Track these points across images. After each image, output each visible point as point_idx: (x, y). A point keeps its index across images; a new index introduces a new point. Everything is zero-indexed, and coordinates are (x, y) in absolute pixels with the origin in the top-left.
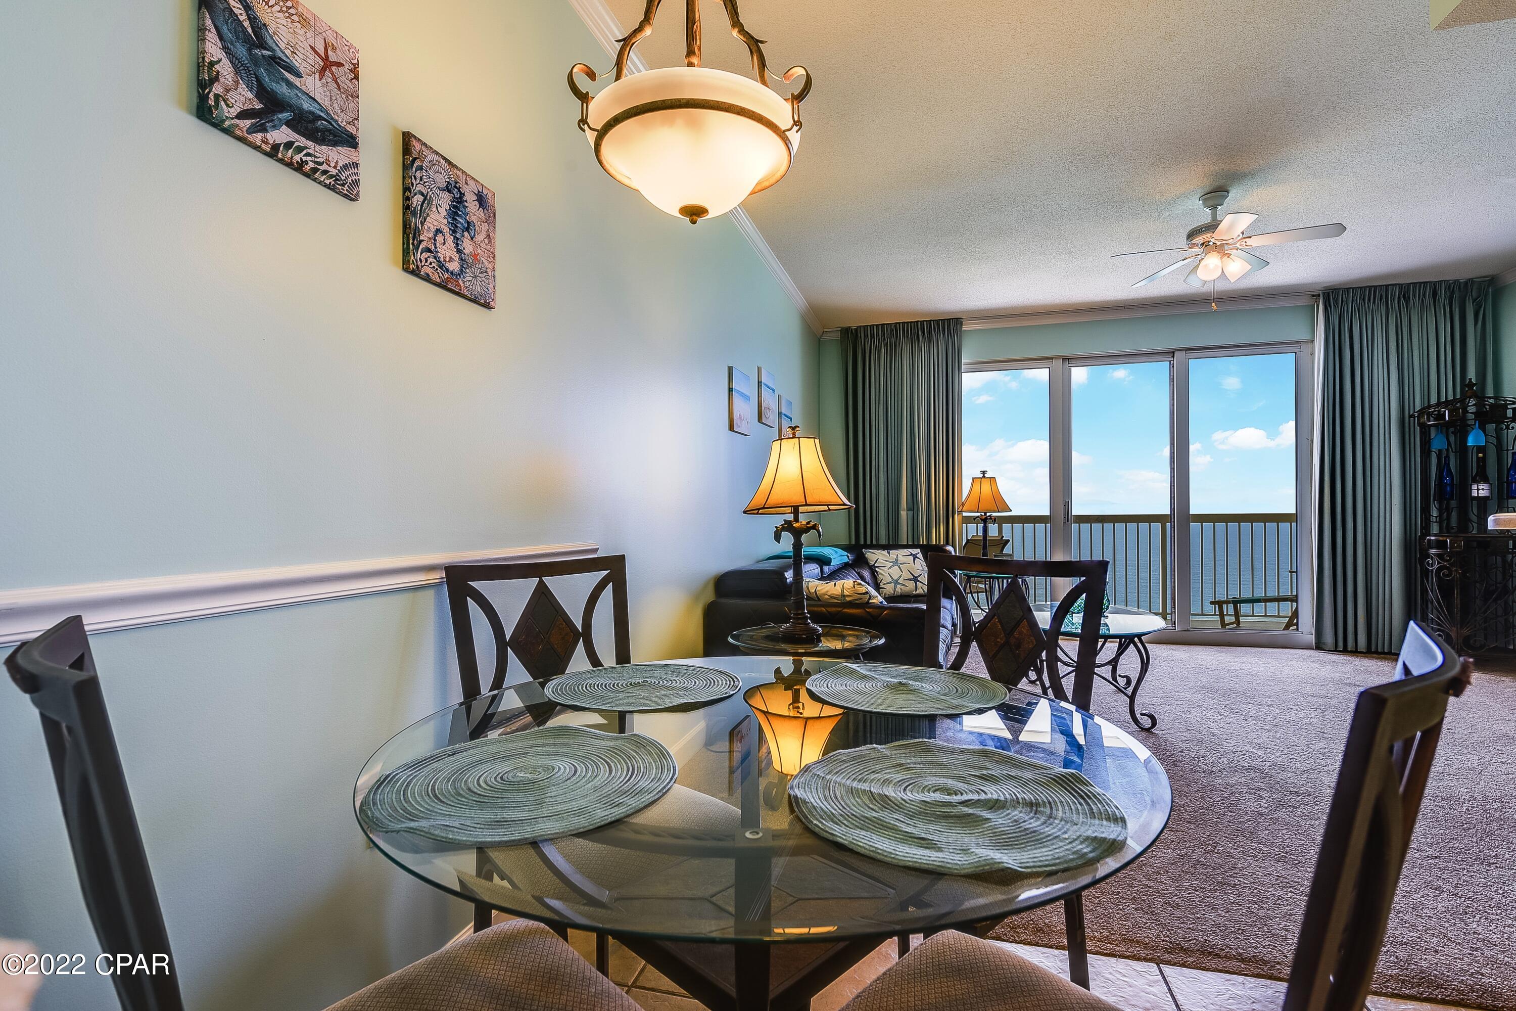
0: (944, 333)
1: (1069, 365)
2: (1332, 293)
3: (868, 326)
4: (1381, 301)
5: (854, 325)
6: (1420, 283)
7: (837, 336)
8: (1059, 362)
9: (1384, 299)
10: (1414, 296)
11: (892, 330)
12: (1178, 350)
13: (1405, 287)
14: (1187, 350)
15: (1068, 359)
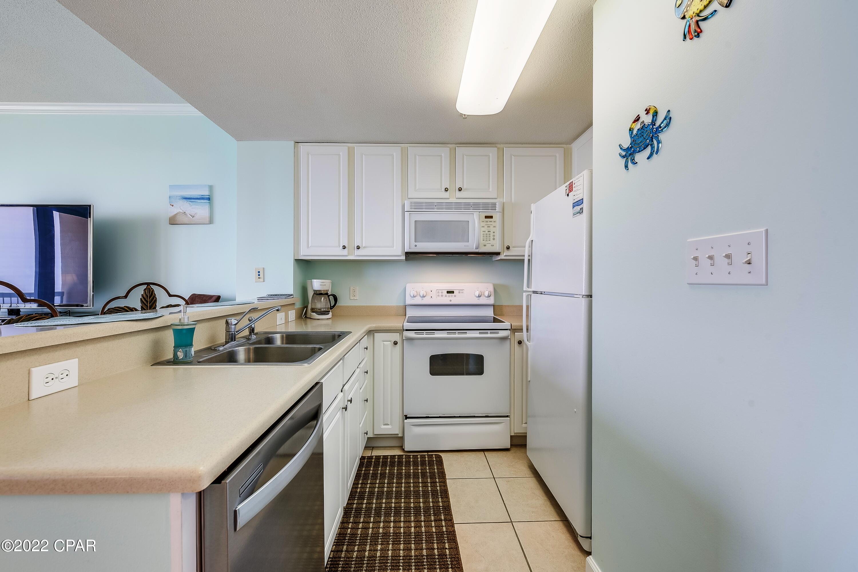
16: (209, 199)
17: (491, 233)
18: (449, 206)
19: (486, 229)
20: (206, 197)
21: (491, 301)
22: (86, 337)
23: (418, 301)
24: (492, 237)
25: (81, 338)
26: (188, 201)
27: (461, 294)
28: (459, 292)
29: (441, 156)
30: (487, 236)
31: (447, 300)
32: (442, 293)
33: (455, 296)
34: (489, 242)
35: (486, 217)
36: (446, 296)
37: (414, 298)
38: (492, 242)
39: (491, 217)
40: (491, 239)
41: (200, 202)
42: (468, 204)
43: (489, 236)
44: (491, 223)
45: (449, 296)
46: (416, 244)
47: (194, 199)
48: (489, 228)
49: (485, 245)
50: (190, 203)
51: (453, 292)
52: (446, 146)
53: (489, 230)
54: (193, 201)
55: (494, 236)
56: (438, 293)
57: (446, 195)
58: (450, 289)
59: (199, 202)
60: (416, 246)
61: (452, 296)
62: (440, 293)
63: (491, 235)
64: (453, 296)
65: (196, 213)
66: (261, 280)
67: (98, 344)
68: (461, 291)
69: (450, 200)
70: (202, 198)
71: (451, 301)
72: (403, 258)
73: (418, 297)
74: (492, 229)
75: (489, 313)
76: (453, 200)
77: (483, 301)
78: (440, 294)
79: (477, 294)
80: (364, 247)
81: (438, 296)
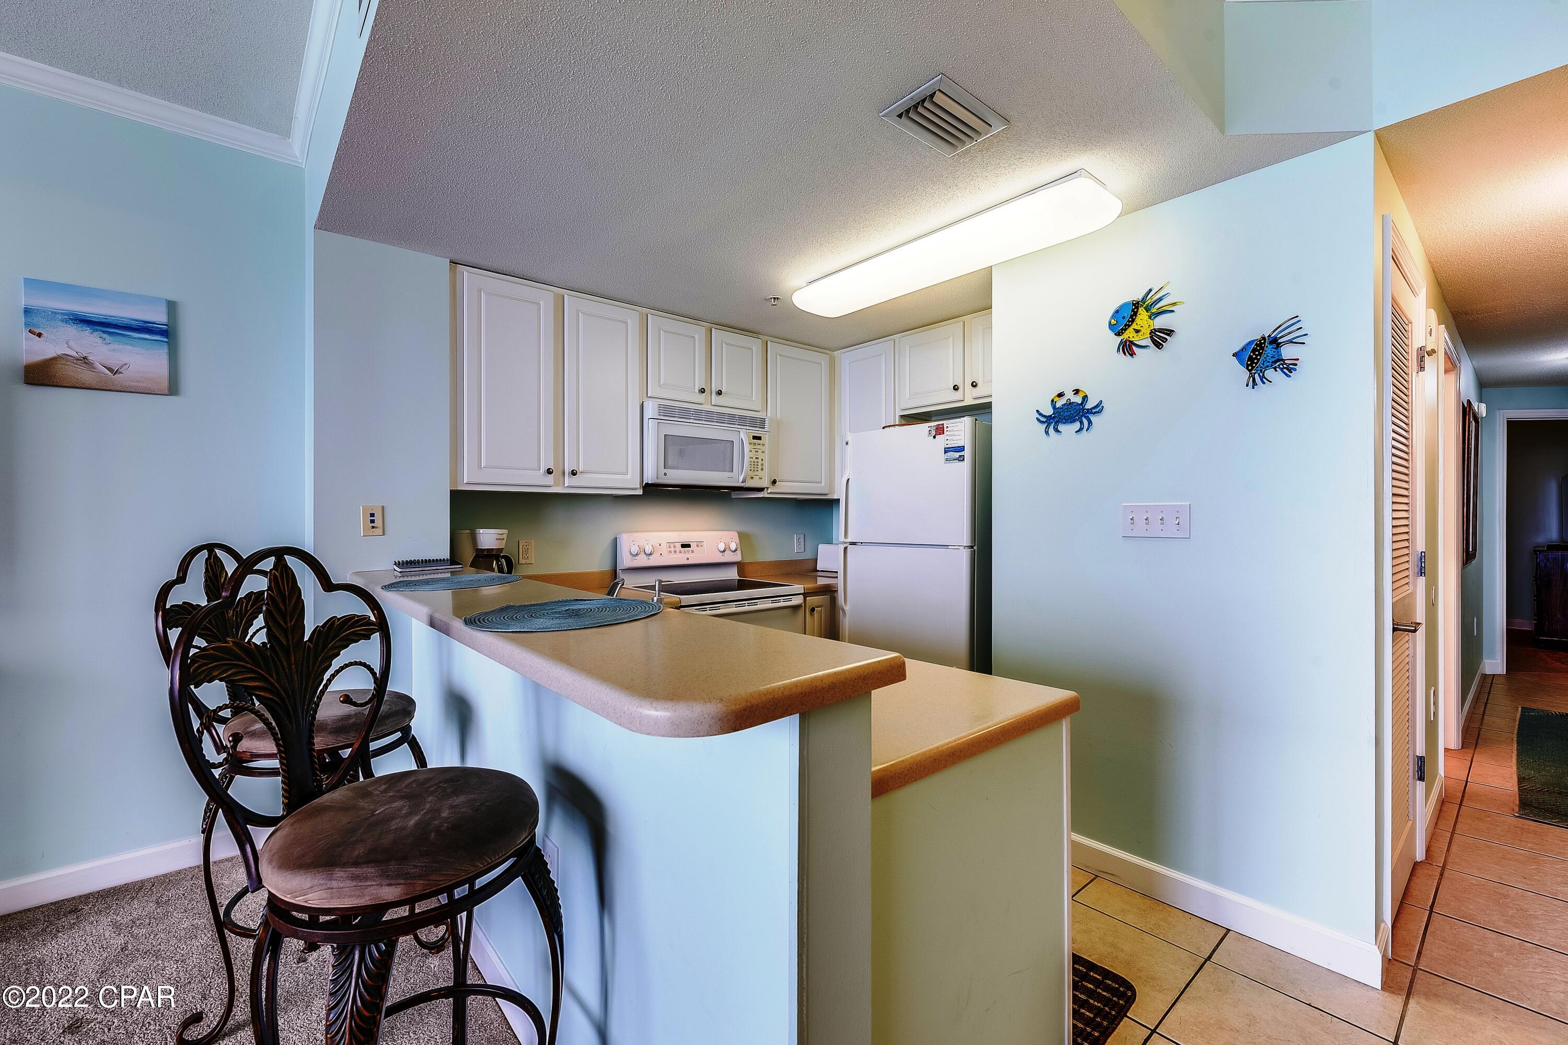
16: (164, 333)
17: (760, 460)
18: (709, 417)
19: (753, 454)
20: (158, 328)
21: (737, 558)
23: (642, 561)
24: (760, 467)
26: (97, 330)
27: (700, 547)
28: (698, 546)
29: (694, 337)
30: (756, 465)
31: (681, 558)
32: (675, 547)
33: (692, 552)
34: (756, 473)
35: (755, 438)
36: (680, 552)
37: (637, 558)
38: (760, 473)
39: (759, 438)
40: (759, 469)
41: (139, 338)
42: (732, 416)
43: (757, 468)
44: (759, 446)
45: (685, 552)
46: (667, 471)
47: (116, 326)
48: (756, 454)
49: (752, 478)
50: (105, 336)
51: (689, 546)
52: (698, 323)
53: (757, 457)
54: (117, 333)
55: (762, 465)
56: (670, 547)
57: (701, 398)
58: (685, 541)
59: (135, 338)
60: (665, 474)
61: (688, 551)
62: (672, 547)
63: (760, 464)
64: (690, 551)
65: (126, 364)
66: (379, 531)
68: (699, 544)
69: (703, 406)
70: (145, 328)
71: (688, 559)
72: (640, 492)
73: (642, 555)
74: (761, 456)
75: (732, 574)
76: (707, 407)
77: (729, 557)
78: (673, 549)
79: (722, 547)
80: (581, 472)
81: (670, 552)
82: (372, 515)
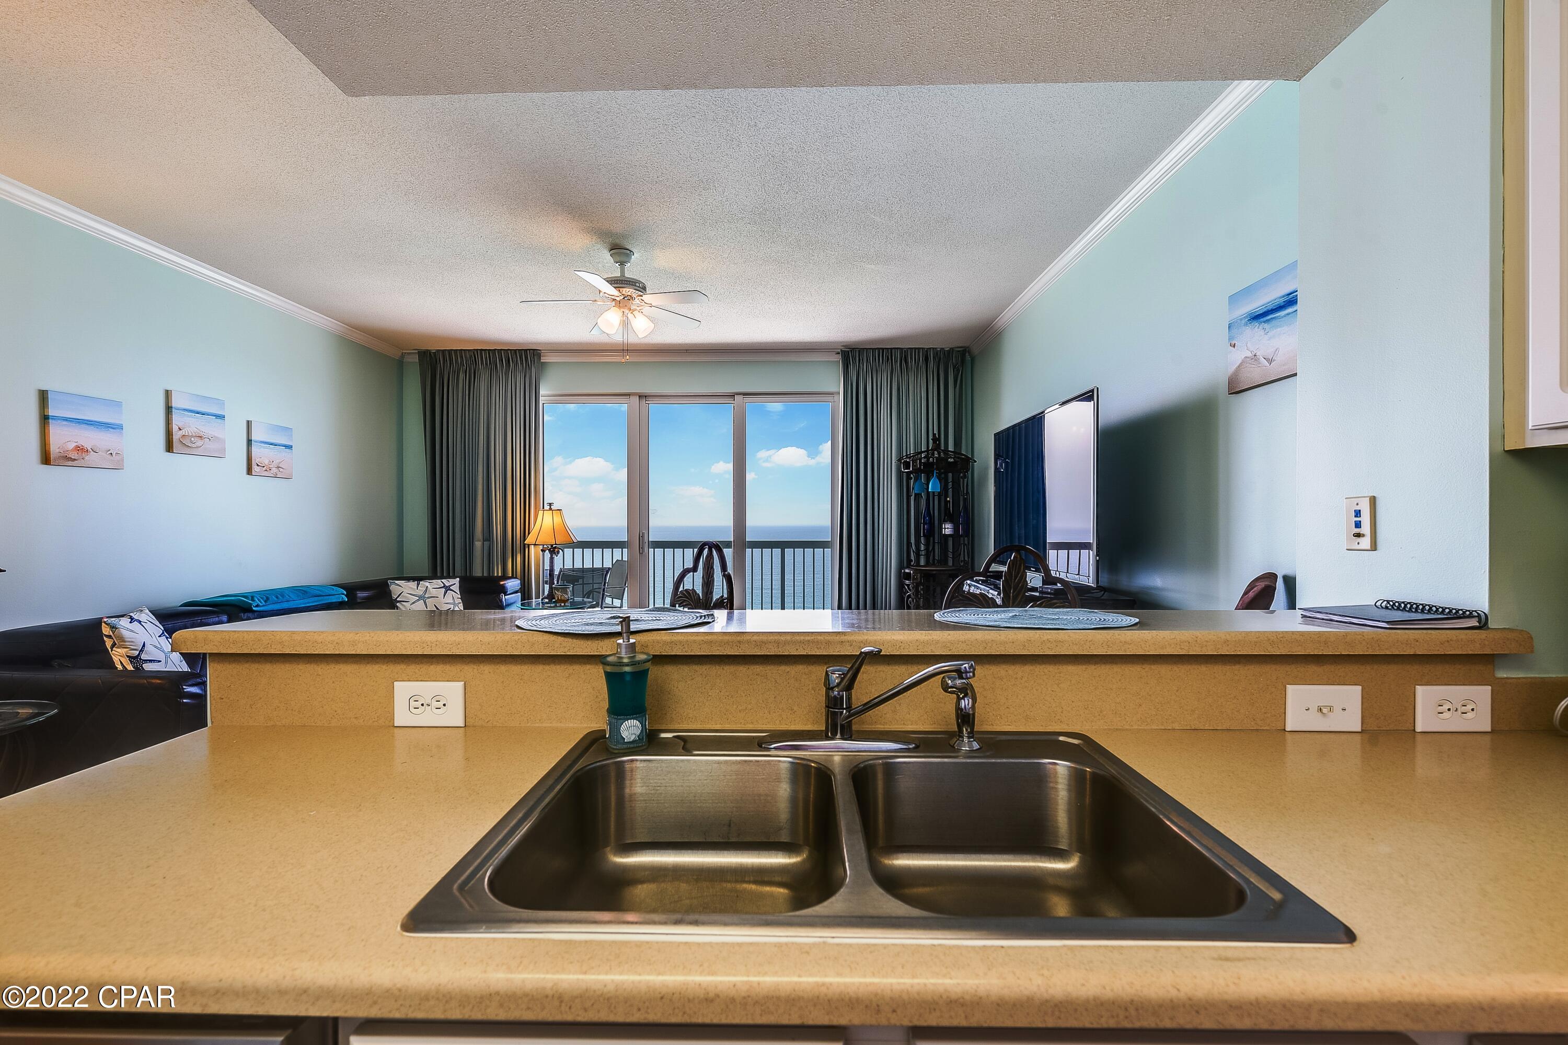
0: (522, 364)
1: (647, 402)
2: (851, 351)
3: (446, 350)
4: (888, 362)
5: (433, 347)
6: (915, 349)
7: (416, 359)
8: (636, 399)
9: (890, 360)
10: (911, 358)
11: (471, 357)
12: (737, 394)
13: (905, 351)
14: (745, 394)
15: (646, 396)
20: (1294, 297)
22: (457, 651)
25: (449, 650)
26: (1261, 323)
47: (1272, 311)
50: (1266, 325)
54: (1271, 319)
59: (1282, 317)
65: (1274, 350)
66: (1366, 542)
67: (501, 666)
70: (1288, 303)
82: (1358, 513)
